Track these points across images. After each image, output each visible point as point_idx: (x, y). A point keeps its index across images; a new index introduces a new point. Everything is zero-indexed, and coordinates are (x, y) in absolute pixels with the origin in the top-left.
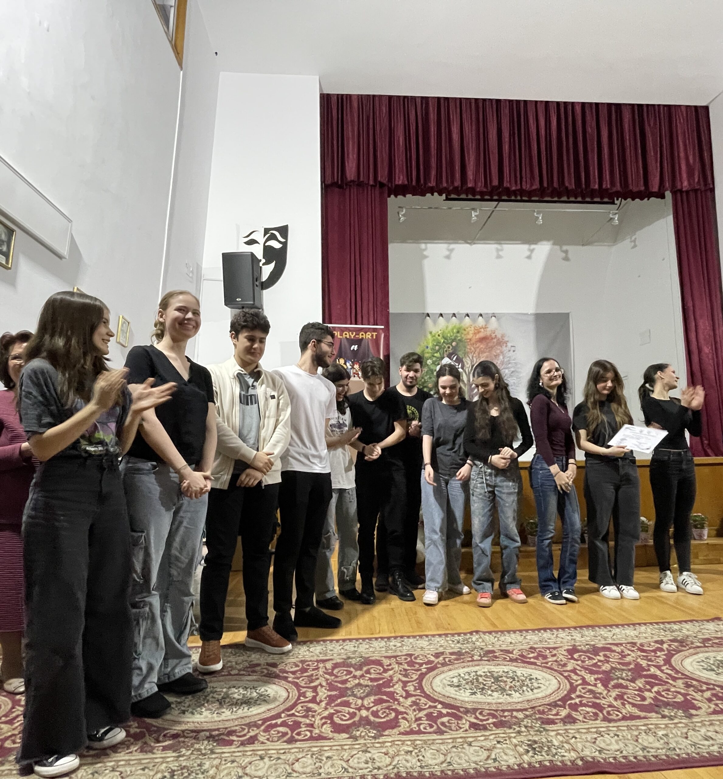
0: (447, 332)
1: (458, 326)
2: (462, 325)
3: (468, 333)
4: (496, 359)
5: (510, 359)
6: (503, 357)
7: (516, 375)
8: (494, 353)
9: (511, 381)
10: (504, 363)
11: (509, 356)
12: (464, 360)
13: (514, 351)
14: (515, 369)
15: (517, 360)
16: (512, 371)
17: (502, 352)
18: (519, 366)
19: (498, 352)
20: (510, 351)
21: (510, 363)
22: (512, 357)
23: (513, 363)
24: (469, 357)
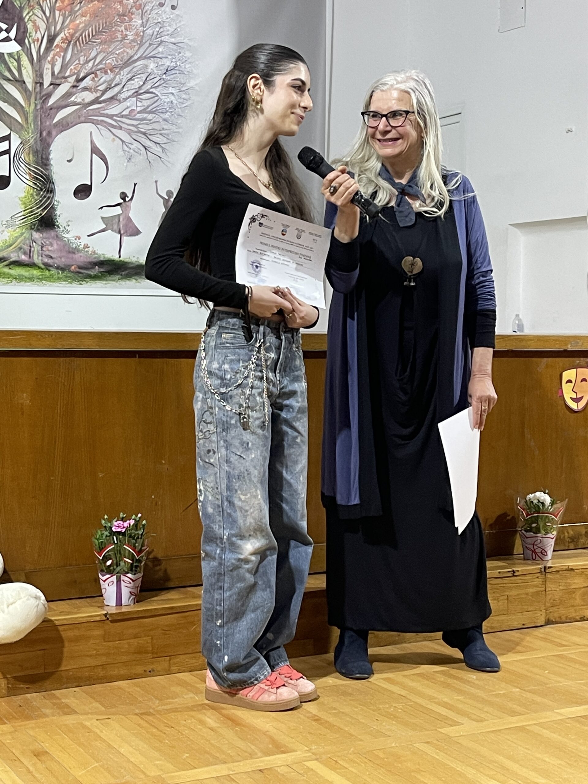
4: (122, 26)
5: (162, 30)
6: (144, 21)
7: (177, 81)
8: (116, 5)
9: (164, 97)
10: (144, 41)
11: (160, 20)
12: (28, 17)
13: (173, 7)
14: (176, 64)
15: (181, 37)
16: (165, 67)
17: (140, 5)
18: (188, 54)
19: (129, 4)
20: (162, 6)
21: (162, 42)
22: (169, 26)
23: (172, 43)
24: (42, 7)
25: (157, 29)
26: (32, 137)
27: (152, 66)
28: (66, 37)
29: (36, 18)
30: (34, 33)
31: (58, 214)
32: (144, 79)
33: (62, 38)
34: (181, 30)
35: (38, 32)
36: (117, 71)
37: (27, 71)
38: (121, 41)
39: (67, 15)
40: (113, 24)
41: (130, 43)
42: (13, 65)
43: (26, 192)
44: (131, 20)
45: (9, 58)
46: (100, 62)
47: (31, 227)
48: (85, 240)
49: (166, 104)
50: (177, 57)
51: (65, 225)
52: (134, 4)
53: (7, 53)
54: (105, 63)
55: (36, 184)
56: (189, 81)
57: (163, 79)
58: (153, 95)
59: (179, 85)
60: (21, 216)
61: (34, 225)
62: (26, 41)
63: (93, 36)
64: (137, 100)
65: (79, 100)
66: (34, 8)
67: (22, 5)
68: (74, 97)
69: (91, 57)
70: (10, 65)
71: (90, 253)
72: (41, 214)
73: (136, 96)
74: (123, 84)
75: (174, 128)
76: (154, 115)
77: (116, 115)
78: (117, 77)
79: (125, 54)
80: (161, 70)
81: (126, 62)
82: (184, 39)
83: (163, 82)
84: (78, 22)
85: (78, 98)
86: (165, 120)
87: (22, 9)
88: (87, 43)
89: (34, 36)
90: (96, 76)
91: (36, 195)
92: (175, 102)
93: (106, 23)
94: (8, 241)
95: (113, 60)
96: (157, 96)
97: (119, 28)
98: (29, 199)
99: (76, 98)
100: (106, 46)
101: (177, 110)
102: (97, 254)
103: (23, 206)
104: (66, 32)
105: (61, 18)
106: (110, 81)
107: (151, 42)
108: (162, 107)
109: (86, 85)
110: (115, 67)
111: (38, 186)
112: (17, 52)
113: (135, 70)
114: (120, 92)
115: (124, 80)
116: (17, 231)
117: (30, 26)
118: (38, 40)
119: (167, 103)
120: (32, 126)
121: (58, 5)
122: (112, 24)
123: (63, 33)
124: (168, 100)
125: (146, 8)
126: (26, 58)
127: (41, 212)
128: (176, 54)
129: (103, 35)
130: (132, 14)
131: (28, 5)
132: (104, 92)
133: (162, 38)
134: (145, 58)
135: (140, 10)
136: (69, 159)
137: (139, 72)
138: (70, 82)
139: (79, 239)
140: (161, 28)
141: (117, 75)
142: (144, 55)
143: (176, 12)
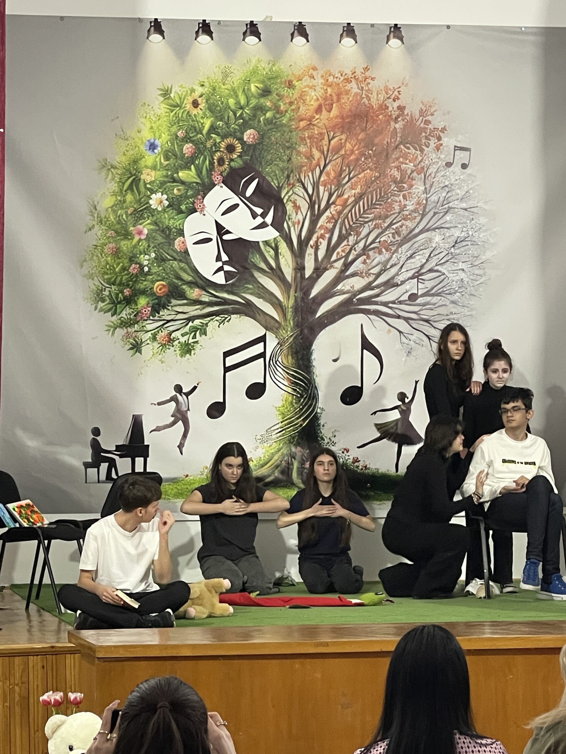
0: (224, 89)
1: (264, 68)
2: (282, 66)
3: (302, 97)
4: (400, 195)
5: (449, 194)
6: (427, 186)
7: (469, 254)
8: (392, 171)
9: (452, 275)
10: (427, 210)
11: (447, 183)
12: (287, 197)
13: (464, 166)
14: (468, 234)
15: (474, 200)
16: (454, 239)
17: (423, 168)
18: (483, 220)
19: (409, 168)
20: (450, 167)
21: (450, 208)
22: (459, 188)
23: (462, 209)
24: (303, 185)
25: (444, 195)
26: (291, 336)
27: (437, 238)
28: (332, 215)
29: (296, 197)
30: (295, 214)
31: (322, 424)
32: (427, 255)
33: (328, 217)
34: (474, 193)
35: (299, 213)
36: (393, 249)
37: (286, 260)
38: (399, 213)
39: (333, 191)
40: (390, 194)
41: (410, 214)
42: (269, 254)
43: (284, 400)
44: (411, 186)
45: (265, 247)
46: (373, 242)
47: (290, 440)
48: (354, 453)
49: (454, 283)
50: (469, 225)
51: (330, 435)
52: (414, 168)
53: (263, 241)
54: (380, 242)
55: (295, 390)
56: (484, 253)
57: (452, 253)
58: (438, 274)
59: (471, 258)
60: (278, 429)
61: (294, 438)
62: (285, 225)
63: (364, 211)
64: (418, 282)
65: (347, 288)
66: (294, 186)
67: (280, 185)
68: (341, 284)
69: (362, 236)
70: (266, 254)
71: (360, 467)
72: (301, 425)
73: (417, 277)
74: (401, 263)
75: (466, 311)
76: (440, 298)
77: (393, 302)
78: (394, 256)
79: (404, 227)
80: (448, 243)
81: (405, 238)
82: (478, 202)
83: (450, 257)
84: (346, 196)
85: (345, 285)
86: (453, 302)
87: (280, 188)
88: (356, 220)
89: (293, 218)
90: (368, 257)
91: (296, 403)
92: (466, 279)
93: (380, 194)
94: (262, 458)
95: (389, 237)
96: (444, 274)
97: (397, 198)
98: (287, 408)
99: (344, 286)
100: (380, 221)
101: (469, 289)
102: (369, 469)
103: (280, 417)
104: (332, 209)
105: (327, 194)
106: (384, 262)
107: (436, 211)
108: (448, 288)
109: (355, 269)
110: (392, 244)
111: (298, 392)
112: (275, 239)
113: (416, 245)
114: (397, 274)
115: (402, 259)
116: (273, 446)
117: (289, 207)
118: (299, 222)
119: (457, 282)
120: (292, 323)
121: (322, 179)
122: (387, 194)
123: (328, 211)
124: (458, 278)
125: (430, 171)
126: (285, 244)
127: (302, 423)
128: (468, 222)
129: (377, 208)
130: (412, 179)
131: (287, 184)
132: (378, 275)
133: (450, 204)
134: (428, 230)
135: (423, 174)
136: (335, 358)
137: (421, 248)
138: (336, 268)
139: (348, 451)
140: (447, 193)
141: (393, 254)
142: (427, 227)
143: (468, 171)
